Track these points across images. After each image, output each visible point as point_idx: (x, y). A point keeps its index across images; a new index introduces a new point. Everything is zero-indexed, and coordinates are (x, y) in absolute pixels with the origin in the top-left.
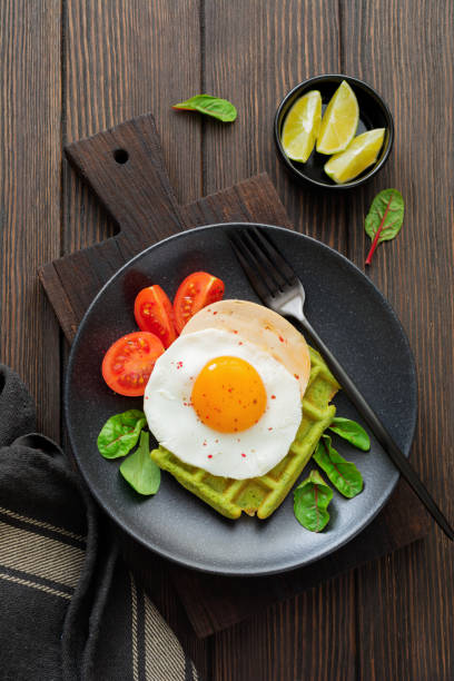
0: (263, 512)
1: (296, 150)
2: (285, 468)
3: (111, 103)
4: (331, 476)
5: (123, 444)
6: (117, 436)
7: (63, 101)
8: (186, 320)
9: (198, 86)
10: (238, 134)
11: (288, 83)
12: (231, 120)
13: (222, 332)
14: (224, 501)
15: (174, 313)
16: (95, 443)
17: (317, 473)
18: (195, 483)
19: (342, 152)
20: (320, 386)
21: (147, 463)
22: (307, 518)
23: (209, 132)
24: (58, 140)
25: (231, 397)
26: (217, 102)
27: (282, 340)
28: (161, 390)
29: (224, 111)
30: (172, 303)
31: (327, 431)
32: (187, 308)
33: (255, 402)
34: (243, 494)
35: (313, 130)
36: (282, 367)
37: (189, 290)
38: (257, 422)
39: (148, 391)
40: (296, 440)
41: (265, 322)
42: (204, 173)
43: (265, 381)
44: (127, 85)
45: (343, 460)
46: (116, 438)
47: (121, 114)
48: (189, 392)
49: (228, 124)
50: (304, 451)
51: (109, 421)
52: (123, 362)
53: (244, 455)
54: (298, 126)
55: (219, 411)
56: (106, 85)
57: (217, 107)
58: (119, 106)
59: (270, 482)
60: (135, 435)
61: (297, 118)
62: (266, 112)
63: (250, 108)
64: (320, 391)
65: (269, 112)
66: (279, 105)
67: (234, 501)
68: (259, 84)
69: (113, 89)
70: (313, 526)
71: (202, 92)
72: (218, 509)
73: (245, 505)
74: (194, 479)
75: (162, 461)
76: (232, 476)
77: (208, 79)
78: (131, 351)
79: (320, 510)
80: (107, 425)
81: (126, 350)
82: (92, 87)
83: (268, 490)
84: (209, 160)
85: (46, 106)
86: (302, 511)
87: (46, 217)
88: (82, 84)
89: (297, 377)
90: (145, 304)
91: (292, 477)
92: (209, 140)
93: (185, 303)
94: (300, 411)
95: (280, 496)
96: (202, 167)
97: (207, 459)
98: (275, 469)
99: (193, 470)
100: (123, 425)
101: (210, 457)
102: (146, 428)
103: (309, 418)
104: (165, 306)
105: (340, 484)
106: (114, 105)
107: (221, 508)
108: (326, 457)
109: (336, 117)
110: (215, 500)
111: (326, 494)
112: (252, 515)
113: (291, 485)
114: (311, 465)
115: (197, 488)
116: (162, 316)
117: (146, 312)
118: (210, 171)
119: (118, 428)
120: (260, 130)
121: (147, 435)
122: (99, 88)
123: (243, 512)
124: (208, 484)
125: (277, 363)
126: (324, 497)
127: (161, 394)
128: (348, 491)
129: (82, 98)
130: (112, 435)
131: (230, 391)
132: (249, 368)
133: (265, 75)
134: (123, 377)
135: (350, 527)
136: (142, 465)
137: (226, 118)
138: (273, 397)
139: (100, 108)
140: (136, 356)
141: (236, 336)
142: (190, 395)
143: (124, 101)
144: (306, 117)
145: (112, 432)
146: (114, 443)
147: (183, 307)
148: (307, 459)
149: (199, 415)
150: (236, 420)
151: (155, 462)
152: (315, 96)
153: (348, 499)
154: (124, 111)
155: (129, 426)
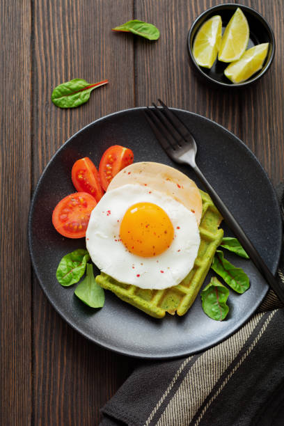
0: (181, 311)
1: (204, 59)
2: (193, 278)
3: (67, 27)
4: (226, 279)
5: (74, 275)
6: (70, 269)
7: (33, 25)
8: (109, 181)
9: (131, 14)
10: (160, 49)
11: (196, 12)
12: (156, 38)
13: (136, 186)
14: (152, 306)
15: (100, 177)
16: (55, 275)
17: (216, 278)
18: (130, 296)
19: (237, 61)
20: (210, 216)
21: (94, 286)
22: (213, 312)
23: (139, 48)
24: (29, 53)
25: (149, 231)
26: (145, 25)
27: (179, 187)
28: (98, 232)
29: (150, 32)
30: (98, 169)
31: (219, 248)
32: (109, 172)
33: (166, 232)
34: (165, 300)
35: (215, 45)
36: (181, 205)
37: (109, 160)
38: (169, 247)
39: (88, 234)
40: (198, 257)
41: (166, 175)
42: (135, 77)
43: (170, 217)
44: (79, 14)
45: (233, 267)
46: (69, 271)
47: (75, 34)
48: (118, 231)
49: (154, 42)
50: (204, 263)
51: (63, 259)
52: (67, 213)
53: (162, 272)
54: (205, 42)
55: (141, 242)
56: (64, 14)
57: (145, 29)
58: (73, 29)
59: (183, 289)
60: (83, 267)
61: (204, 36)
62: (181, 33)
63: (169, 29)
64: (211, 220)
65: (183, 32)
66: (190, 27)
67: (159, 305)
68: (175, 12)
69: (69, 17)
70: (217, 317)
71: (134, 18)
72: (148, 313)
73: (167, 307)
74: (129, 293)
75: (104, 283)
76: (156, 288)
77: (138, 10)
78: (74, 206)
79: (221, 305)
80: (61, 262)
81: (70, 205)
82: (53, 15)
83: (183, 295)
84: (140, 68)
85: (20, 28)
86: (208, 307)
87: (20, 109)
88: (46, 13)
89: (193, 212)
90: (79, 171)
91: (198, 283)
92: (139, 54)
93: (107, 169)
94: (198, 235)
95: (191, 298)
96: (134, 73)
97: (136, 277)
98: (185, 279)
99: (127, 287)
100: (73, 261)
101: (138, 276)
102: (90, 261)
103: (205, 240)
104: (94, 173)
105: (233, 284)
106: (69, 28)
107: (150, 312)
108: (221, 267)
109: (233, 35)
110: (146, 306)
111: (225, 293)
112: (173, 314)
113: (198, 289)
114: (211, 273)
115: (132, 299)
116: (92, 179)
117: (80, 177)
118: (140, 76)
119: (70, 264)
120: (177, 46)
121: (91, 265)
122: (58, 15)
123: (166, 313)
124: (140, 296)
125: (177, 203)
126: (223, 295)
127: (98, 235)
128: (239, 289)
129: (46, 23)
130: (66, 268)
131: (147, 227)
132: (159, 209)
133: (180, 6)
134: (67, 224)
135: (244, 314)
136: (90, 288)
137: (151, 37)
138: (178, 228)
139: (59, 30)
140: (77, 209)
141: (147, 187)
142: (118, 233)
143: (77, 26)
144: (211, 35)
145: (65, 267)
146: (68, 275)
147: (106, 172)
148: (208, 270)
149: (126, 247)
150: (154, 247)
151: (99, 284)
152: (217, 20)
153: (239, 294)
154: (77, 32)
155: (77, 261)
